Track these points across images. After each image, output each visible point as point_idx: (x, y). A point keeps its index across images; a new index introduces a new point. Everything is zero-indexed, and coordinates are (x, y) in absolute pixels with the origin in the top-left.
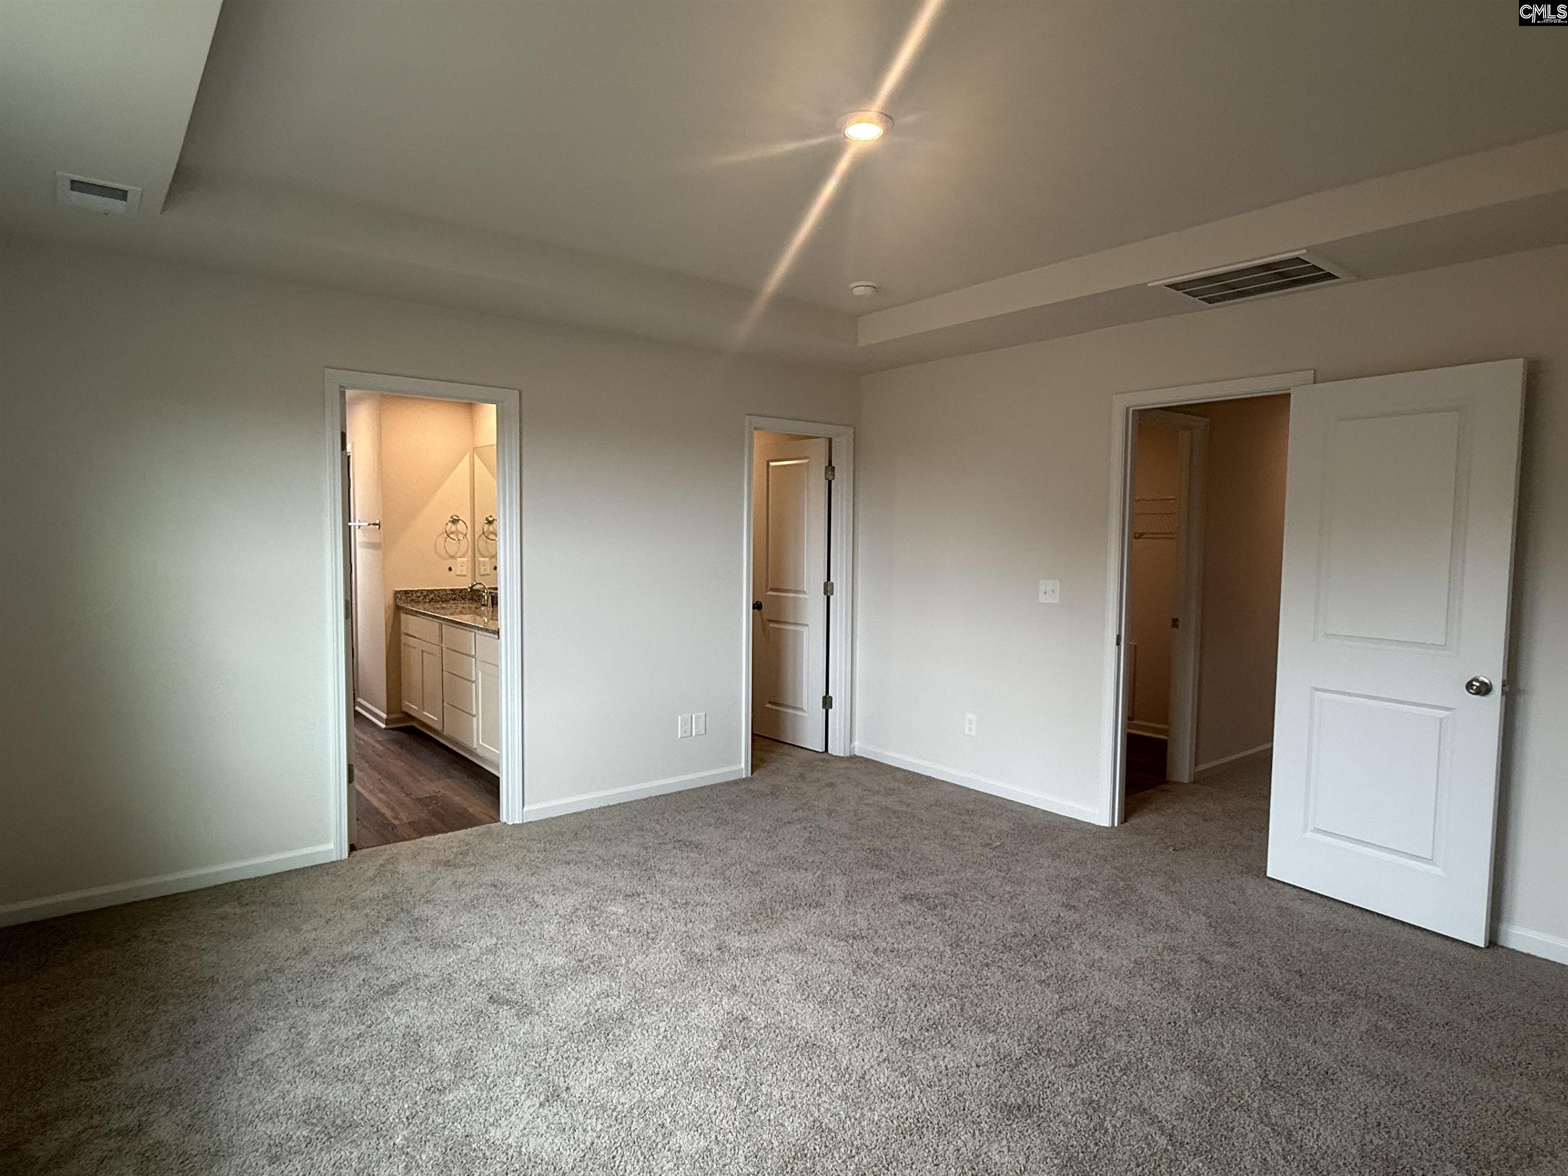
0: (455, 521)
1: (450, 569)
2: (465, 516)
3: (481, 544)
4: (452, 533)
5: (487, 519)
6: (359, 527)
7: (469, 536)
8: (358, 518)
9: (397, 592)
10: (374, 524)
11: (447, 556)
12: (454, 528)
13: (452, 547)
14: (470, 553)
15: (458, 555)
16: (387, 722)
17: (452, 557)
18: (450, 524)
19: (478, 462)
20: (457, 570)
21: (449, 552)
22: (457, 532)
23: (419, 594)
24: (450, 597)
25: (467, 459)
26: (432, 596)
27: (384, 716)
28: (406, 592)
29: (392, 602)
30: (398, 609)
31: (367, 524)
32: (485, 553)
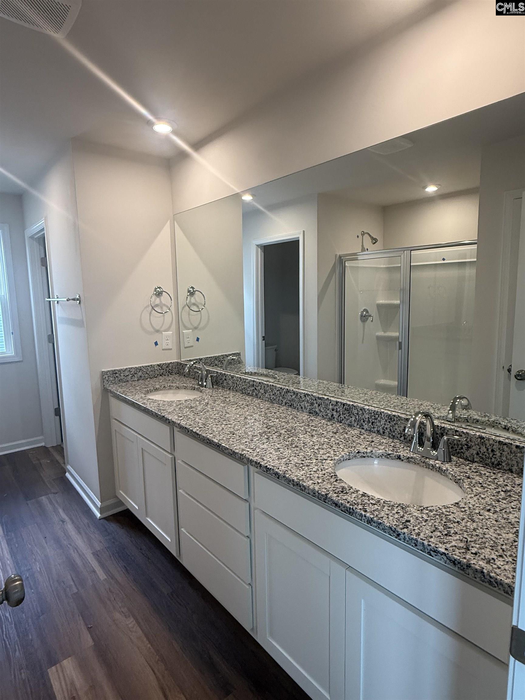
0: (159, 294)
1: (156, 344)
2: (168, 287)
3: (184, 317)
4: (157, 306)
5: (189, 291)
6: (58, 302)
7: (173, 308)
8: (56, 293)
9: (103, 374)
10: (74, 300)
11: (152, 330)
12: (158, 301)
13: (157, 320)
14: (174, 327)
15: (162, 329)
16: (101, 510)
17: (158, 331)
18: (154, 297)
19: (179, 232)
20: (163, 344)
21: (155, 326)
22: (161, 305)
23: (127, 373)
24: (157, 372)
25: (167, 229)
26: (140, 374)
27: (99, 504)
28: (114, 372)
29: (99, 385)
30: (106, 392)
31: (65, 299)
32: (189, 326)
